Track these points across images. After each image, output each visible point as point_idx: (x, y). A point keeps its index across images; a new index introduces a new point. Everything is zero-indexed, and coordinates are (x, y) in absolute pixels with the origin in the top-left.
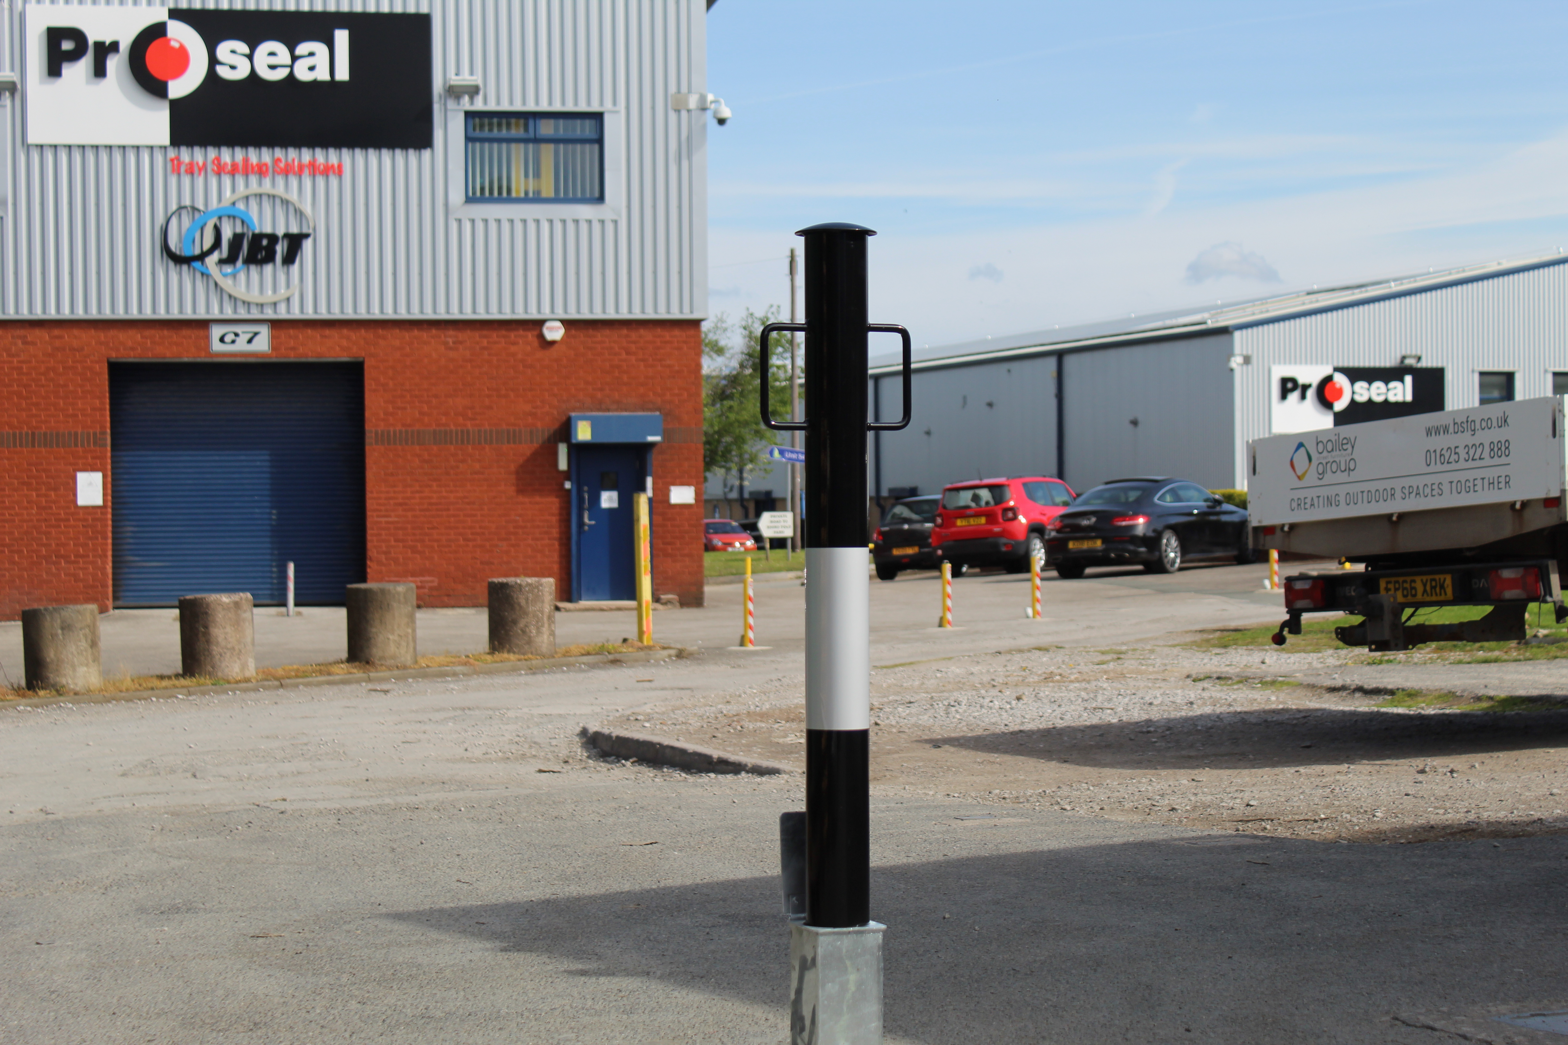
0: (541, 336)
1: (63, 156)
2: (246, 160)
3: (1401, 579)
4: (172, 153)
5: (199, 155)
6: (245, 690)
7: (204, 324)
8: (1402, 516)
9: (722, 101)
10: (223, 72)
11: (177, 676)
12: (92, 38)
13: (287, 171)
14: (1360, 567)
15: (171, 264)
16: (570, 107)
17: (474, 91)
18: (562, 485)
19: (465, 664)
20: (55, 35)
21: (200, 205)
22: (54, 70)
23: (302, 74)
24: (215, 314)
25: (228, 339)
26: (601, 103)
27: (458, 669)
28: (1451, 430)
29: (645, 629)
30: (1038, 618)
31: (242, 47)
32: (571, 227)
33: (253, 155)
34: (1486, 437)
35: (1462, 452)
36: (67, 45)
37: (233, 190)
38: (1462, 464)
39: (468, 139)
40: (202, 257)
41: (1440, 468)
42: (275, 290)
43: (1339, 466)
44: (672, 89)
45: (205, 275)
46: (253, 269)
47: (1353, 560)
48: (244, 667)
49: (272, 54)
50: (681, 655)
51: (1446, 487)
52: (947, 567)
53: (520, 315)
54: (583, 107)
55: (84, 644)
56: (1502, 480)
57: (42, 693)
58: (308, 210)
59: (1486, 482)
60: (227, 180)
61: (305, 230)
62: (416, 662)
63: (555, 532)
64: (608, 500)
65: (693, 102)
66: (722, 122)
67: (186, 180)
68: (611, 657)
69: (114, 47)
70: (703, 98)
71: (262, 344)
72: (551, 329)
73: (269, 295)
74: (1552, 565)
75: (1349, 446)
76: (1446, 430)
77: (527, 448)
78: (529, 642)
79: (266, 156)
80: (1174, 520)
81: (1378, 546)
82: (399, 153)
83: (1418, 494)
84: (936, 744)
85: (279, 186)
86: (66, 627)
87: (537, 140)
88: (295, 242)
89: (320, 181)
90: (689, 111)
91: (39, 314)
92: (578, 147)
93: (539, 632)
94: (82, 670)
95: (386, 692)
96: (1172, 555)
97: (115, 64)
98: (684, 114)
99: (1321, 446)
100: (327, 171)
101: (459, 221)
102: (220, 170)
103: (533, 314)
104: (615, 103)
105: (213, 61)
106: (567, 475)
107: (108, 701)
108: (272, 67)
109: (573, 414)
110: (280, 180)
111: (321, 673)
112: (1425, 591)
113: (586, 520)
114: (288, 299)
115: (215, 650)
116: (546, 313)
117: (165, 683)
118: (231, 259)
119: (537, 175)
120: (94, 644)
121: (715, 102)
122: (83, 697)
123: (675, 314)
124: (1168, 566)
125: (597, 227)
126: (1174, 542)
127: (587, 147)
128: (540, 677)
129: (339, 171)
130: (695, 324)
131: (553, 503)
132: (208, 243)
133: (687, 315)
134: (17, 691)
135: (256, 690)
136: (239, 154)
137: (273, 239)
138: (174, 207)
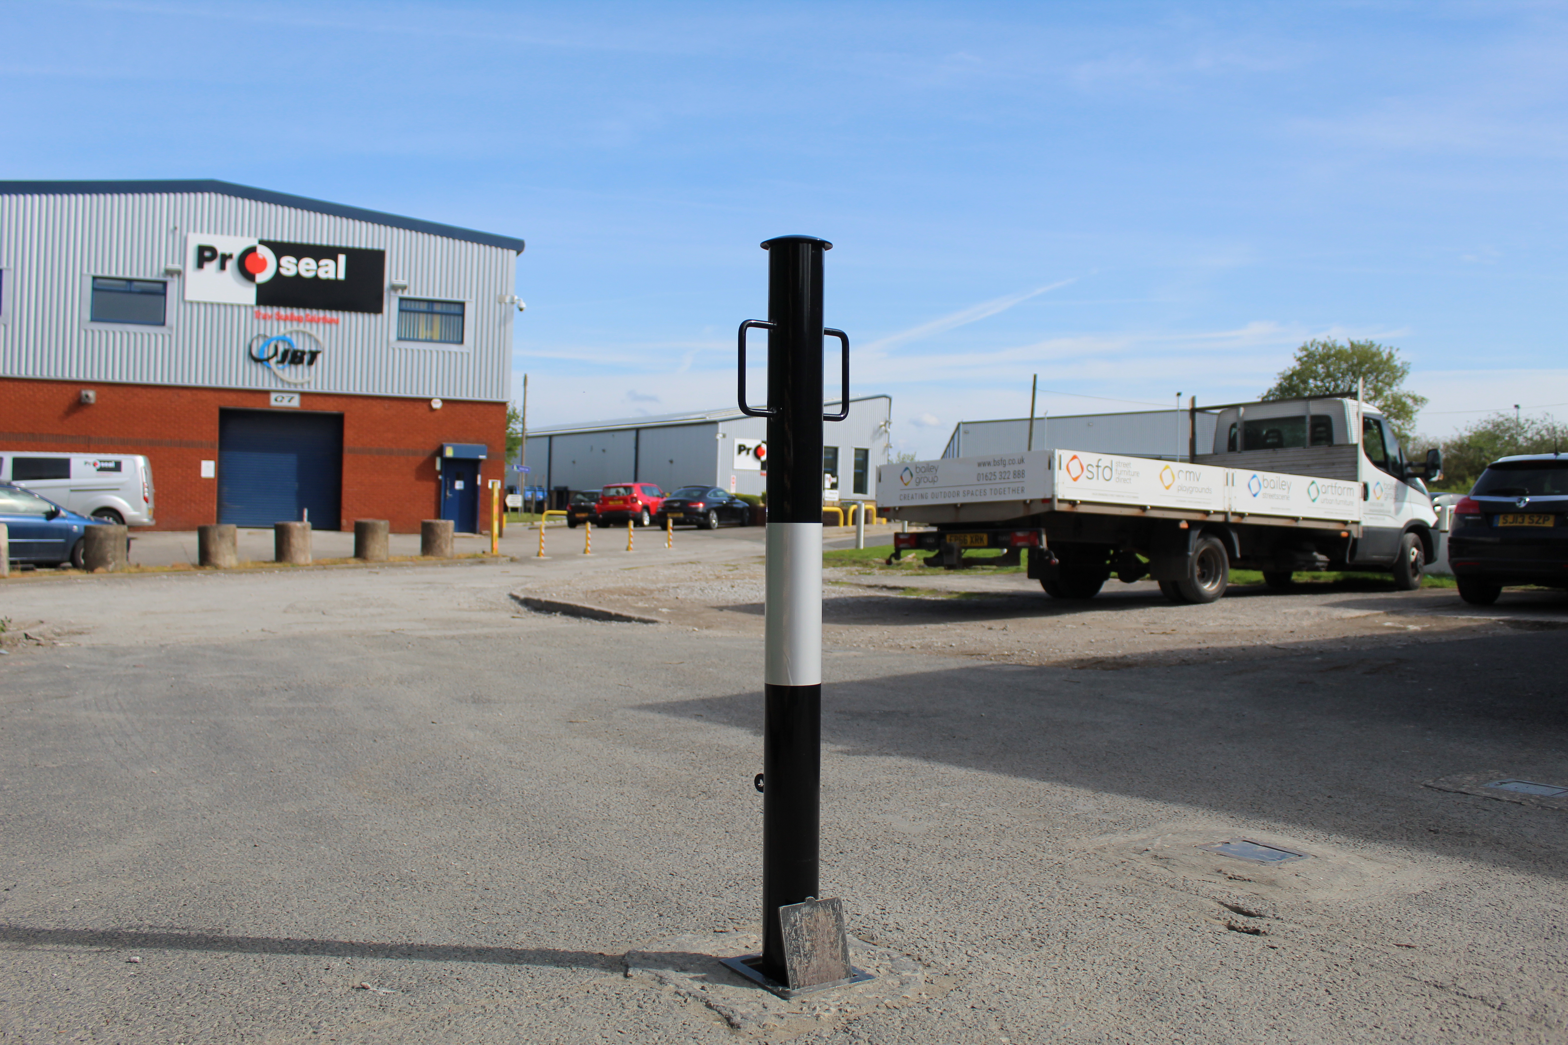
0: (430, 406)
1: (202, 308)
2: (292, 315)
3: (958, 535)
4: (256, 309)
5: (269, 311)
6: (308, 570)
7: (267, 393)
8: (963, 505)
9: (522, 299)
10: (283, 272)
11: (273, 562)
12: (220, 251)
13: (312, 320)
14: (934, 529)
15: (253, 363)
16: (449, 298)
17: (404, 288)
18: (437, 477)
19: (412, 560)
20: (202, 249)
21: (268, 334)
22: (200, 265)
23: (322, 275)
24: (273, 387)
25: (279, 399)
26: (464, 296)
27: (409, 563)
28: (992, 464)
29: (494, 546)
30: (671, 548)
31: (293, 260)
32: (447, 355)
33: (296, 312)
34: (1011, 468)
35: (998, 475)
36: (207, 254)
37: (285, 328)
38: (998, 481)
39: (401, 310)
40: (268, 359)
41: (985, 482)
42: (303, 377)
43: (928, 480)
44: (498, 293)
45: (269, 368)
46: (293, 367)
47: (932, 525)
48: (306, 558)
49: (308, 264)
50: (512, 560)
51: (988, 492)
52: (631, 523)
53: (421, 395)
54: (455, 299)
55: (229, 544)
56: (1020, 489)
57: (208, 568)
58: (321, 339)
59: (1011, 491)
60: (282, 323)
61: (319, 349)
62: (388, 559)
63: (433, 499)
64: (459, 485)
65: (508, 300)
66: (521, 310)
67: (262, 322)
68: (480, 560)
69: (231, 256)
70: (513, 298)
71: (295, 403)
72: (436, 403)
73: (300, 380)
74: (1043, 530)
75: (934, 470)
76: (989, 464)
77: (421, 459)
78: (442, 551)
79: (301, 313)
80: (716, 505)
81: (948, 518)
82: (366, 315)
83: (972, 494)
84: (721, 609)
85: (307, 327)
86: (221, 536)
87: (433, 313)
88: (314, 355)
89: (328, 326)
90: (505, 303)
91: (186, 383)
92: (452, 318)
93: (446, 546)
94: (228, 557)
95: (377, 573)
96: (714, 521)
97: (231, 264)
98: (503, 305)
99: (918, 470)
100: (331, 322)
101: (394, 350)
102: (279, 318)
103: (427, 395)
104: (471, 297)
105: (279, 266)
106: (440, 473)
107: (241, 573)
108: (308, 270)
109: (444, 443)
110: (308, 325)
111: (343, 563)
112: (972, 541)
113: (448, 494)
114: (309, 383)
115: (293, 550)
116: (433, 395)
117: (268, 565)
118: (282, 361)
119: (432, 329)
120: (234, 544)
121: (519, 300)
122: (228, 570)
123: (495, 399)
124: (712, 526)
125: (459, 356)
126: (715, 516)
127: (456, 318)
128: (448, 569)
129: (337, 322)
130: (504, 404)
131: (432, 485)
132: (272, 352)
133: (500, 399)
134: (194, 566)
135: (313, 570)
136: (289, 311)
137: (303, 353)
138: (255, 334)
